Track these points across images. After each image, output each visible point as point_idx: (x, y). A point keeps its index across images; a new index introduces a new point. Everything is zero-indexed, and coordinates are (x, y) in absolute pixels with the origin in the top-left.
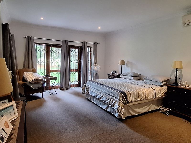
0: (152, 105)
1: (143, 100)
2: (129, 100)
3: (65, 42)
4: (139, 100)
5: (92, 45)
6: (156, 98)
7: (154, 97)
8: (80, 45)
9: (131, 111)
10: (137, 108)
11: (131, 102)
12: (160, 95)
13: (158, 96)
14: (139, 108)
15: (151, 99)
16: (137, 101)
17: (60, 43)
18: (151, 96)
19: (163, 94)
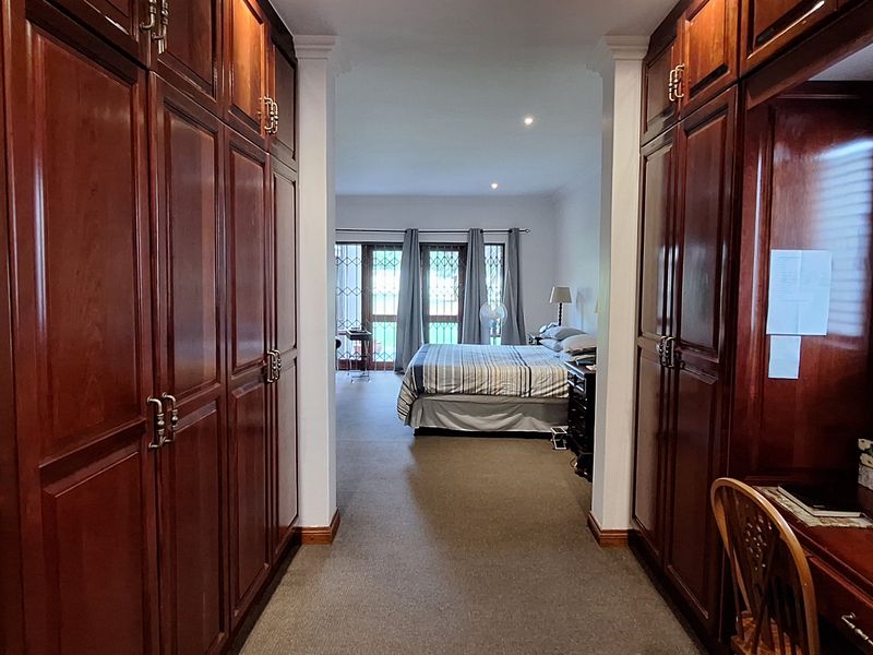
0: (525, 415)
1: (480, 393)
2: (428, 386)
3: (412, 234)
4: (463, 393)
5: (504, 239)
6: (535, 397)
7: (525, 393)
8: (462, 239)
9: (442, 417)
10: (464, 412)
11: (437, 393)
12: (548, 389)
13: (539, 392)
14: (473, 414)
15: (511, 396)
16: (455, 393)
17: (399, 239)
18: (512, 389)
19: (561, 389)
